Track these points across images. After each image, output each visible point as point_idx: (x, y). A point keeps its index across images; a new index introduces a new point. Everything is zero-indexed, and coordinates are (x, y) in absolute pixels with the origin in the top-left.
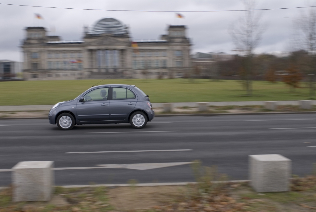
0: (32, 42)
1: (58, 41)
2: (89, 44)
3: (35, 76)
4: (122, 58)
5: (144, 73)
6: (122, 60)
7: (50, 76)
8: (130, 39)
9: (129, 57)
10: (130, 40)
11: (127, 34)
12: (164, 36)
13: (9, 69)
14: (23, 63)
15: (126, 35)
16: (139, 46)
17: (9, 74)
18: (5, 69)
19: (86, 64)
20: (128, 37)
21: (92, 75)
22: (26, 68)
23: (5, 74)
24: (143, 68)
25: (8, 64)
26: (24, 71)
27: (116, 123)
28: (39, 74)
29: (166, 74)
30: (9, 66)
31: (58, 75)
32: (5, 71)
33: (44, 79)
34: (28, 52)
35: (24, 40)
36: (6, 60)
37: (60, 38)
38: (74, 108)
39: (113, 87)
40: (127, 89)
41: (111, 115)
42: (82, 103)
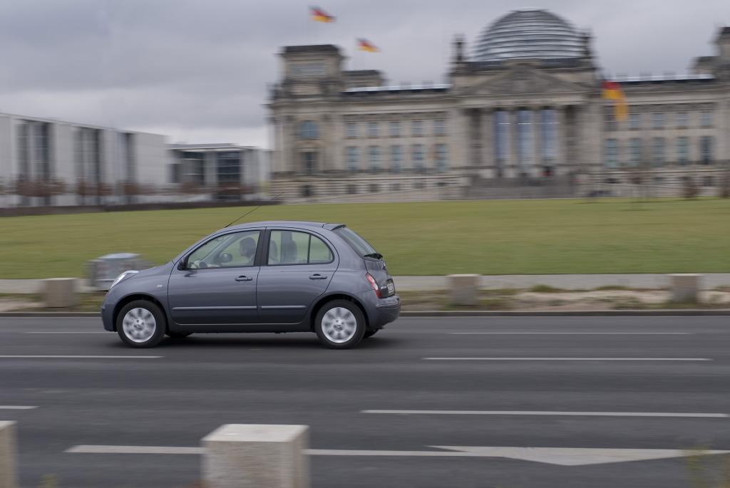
0: (299, 90)
1: (379, 85)
2: (469, 93)
3: (307, 192)
4: (571, 134)
5: (637, 181)
6: (571, 142)
7: (352, 190)
8: (597, 73)
9: (592, 132)
10: (599, 78)
11: (590, 58)
12: (703, 61)
13: (238, 169)
14: (271, 152)
15: (583, 62)
16: (628, 94)
17: (238, 184)
18: (220, 169)
19: (458, 154)
20: (593, 69)
21: (476, 187)
22: (283, 168)
23: (221, 184)
24: (634, 164)
25: (232, 156)
26: (275, 175)
27: (277, 332)
28: (320, 185)
29: (708, 182)
30: (237, 161)
31: (374, 189)
32: (220, 177)
33: (334, 200)
34: (290, 119)
35: (276, 85)
36: (229, 144)
37: (382, 76)
38: (161, 286)
39: (272, 230)
40: (311, 234)
41: (263, 307)
42: (184, 275)
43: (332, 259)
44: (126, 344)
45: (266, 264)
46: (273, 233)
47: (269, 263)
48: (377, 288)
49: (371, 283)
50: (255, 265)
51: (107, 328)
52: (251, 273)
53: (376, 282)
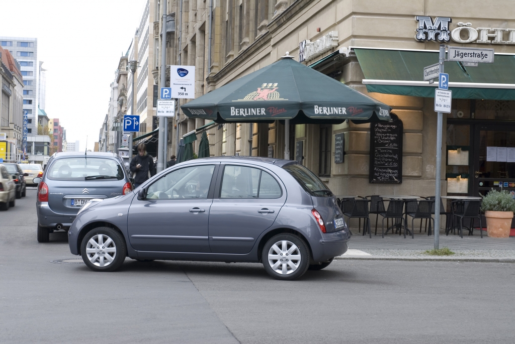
38: (122, 214)
39: (226, 165)
40: (262, 170)
41: (213, 237)
42: (145, 204)
43: (280, 194)
44: (90, 268)
45: (219, 197)
46: (227, 168)
47: (222, 197)
48: (322, 224)
49: (316, 218)
50: (208, 198)
51: (73, 252)
52: (205, 205)
53: (321, 218)
